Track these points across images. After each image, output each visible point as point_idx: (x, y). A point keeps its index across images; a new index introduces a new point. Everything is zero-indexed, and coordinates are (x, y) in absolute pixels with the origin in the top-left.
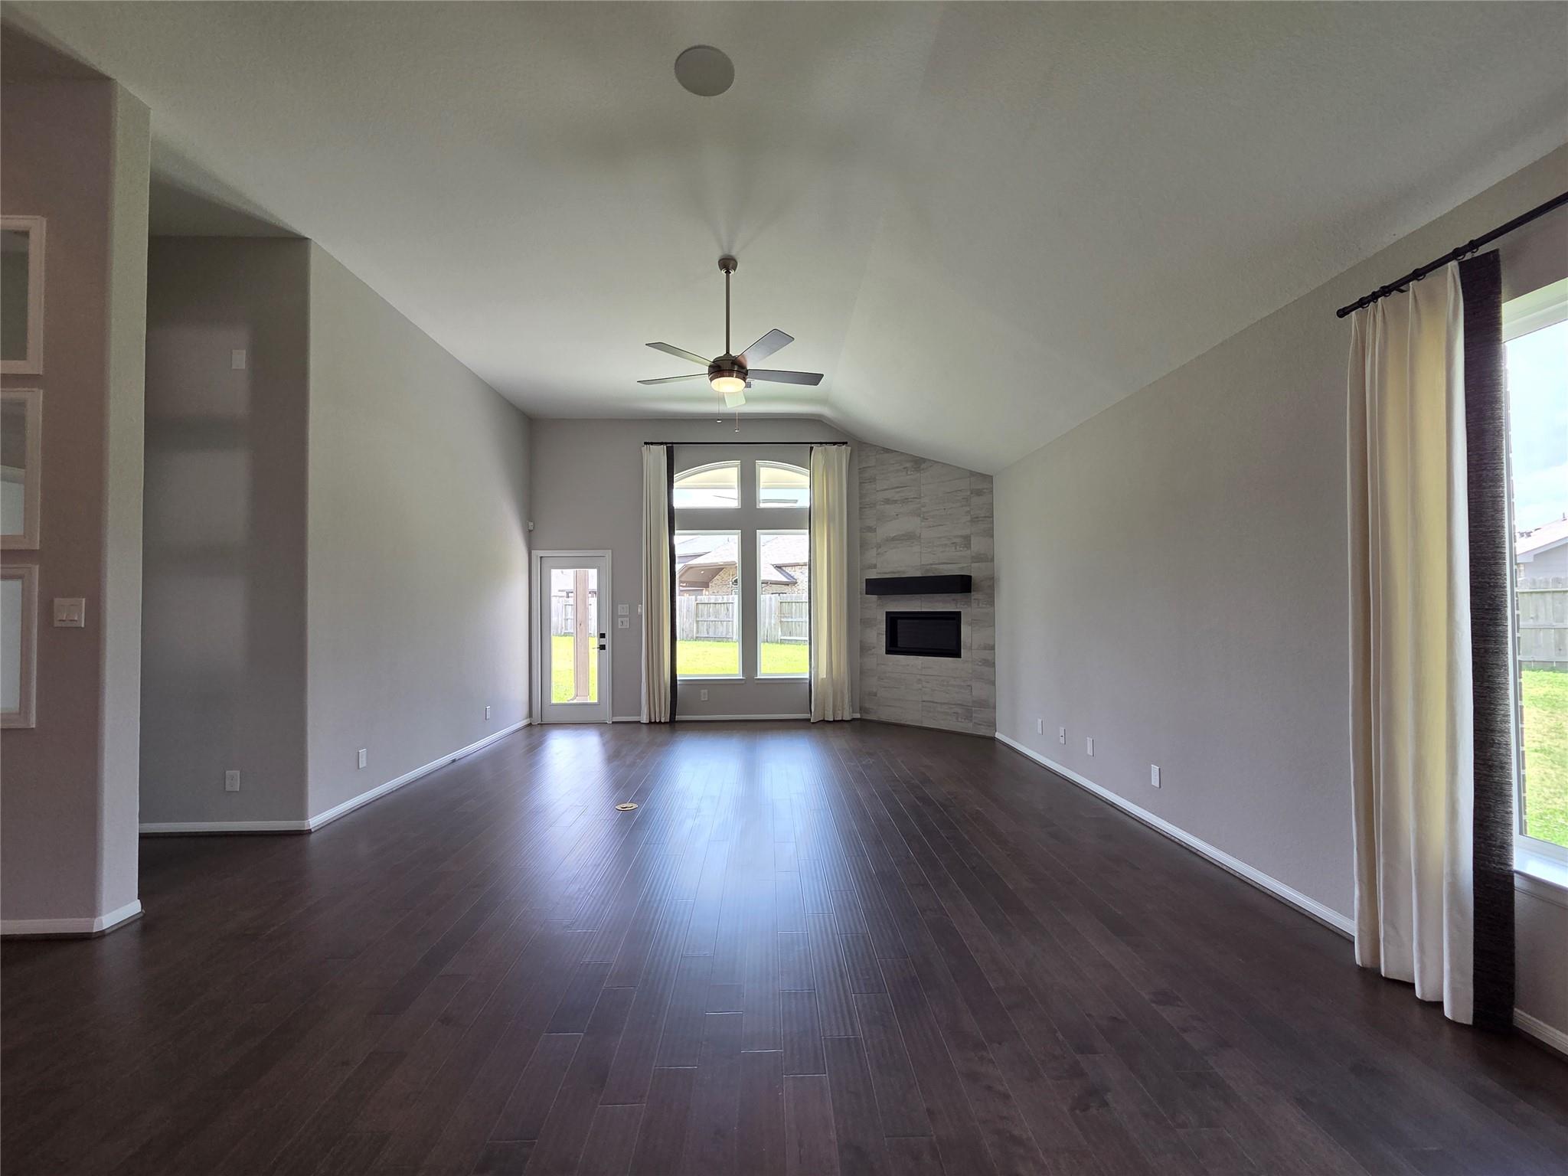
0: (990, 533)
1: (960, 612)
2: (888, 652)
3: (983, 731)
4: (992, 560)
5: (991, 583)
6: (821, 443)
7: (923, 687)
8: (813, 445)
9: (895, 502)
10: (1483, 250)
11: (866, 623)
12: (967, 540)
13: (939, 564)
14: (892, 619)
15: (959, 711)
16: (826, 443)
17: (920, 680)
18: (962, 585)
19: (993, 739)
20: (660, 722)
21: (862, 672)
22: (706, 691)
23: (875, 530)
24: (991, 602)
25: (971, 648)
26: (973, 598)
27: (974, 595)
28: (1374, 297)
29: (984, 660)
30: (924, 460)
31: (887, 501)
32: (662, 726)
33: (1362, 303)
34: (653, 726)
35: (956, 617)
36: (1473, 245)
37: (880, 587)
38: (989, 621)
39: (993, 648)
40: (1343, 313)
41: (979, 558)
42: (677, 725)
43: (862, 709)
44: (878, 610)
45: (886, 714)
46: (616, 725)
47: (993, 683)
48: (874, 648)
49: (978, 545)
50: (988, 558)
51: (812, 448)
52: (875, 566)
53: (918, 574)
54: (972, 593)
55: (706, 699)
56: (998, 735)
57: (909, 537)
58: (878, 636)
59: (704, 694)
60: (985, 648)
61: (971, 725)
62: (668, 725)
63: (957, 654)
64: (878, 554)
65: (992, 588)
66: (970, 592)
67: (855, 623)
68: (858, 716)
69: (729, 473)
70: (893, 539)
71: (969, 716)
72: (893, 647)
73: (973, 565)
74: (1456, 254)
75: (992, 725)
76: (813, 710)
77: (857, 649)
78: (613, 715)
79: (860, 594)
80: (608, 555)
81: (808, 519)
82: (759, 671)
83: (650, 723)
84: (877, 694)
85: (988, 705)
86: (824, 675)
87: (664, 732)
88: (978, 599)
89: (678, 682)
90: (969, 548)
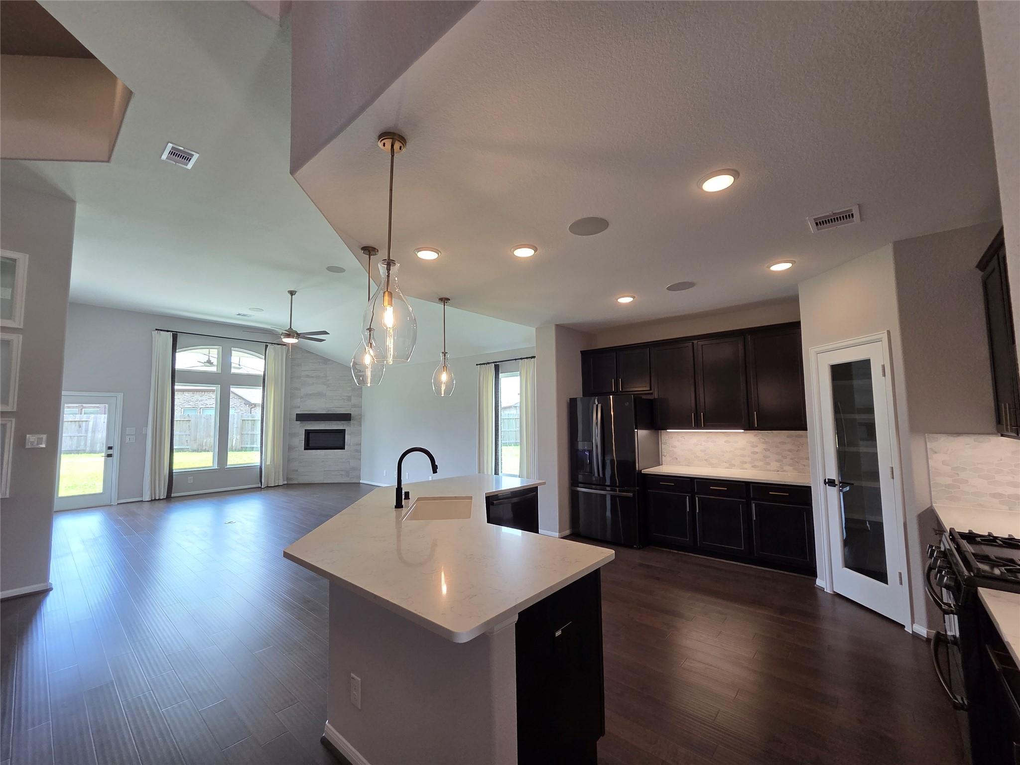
0: (360, 396)
1: (345, 430)
2: (305, 449)
3: (354, 481)
4: (361, 407)
6: (272, 343)
7: (325, 464)
8: (267, 344)
9: (313, 377)
10: (498, 363)
11: (293, 435)
12: (349, 399)
13: (335, 408)
14: (308, 433)
15: (343, 473)
16: (275, 344)
17: (323, 461)
18: (346, 417)
19: (359, 483)
20: (155, 500)
21: (288, 460)
22: (192, 477)
23: (300, 390)
24: (360, 424)
25: (350, 445)
26: (351, 423)
27: (352, 422)
28: (482, 364)
29: (356, 450)
30: (329, 360)
31: (308, 376)
32: (162, 501)
33: (480, 364)
34: (153, 502)
35: (343, 432)
36: (496, 362)
37: (302, 418)
38: (360, 433)
39: (360, 444)
40: (477, 365)
41: (354, 406)
42: (172, 500)
43: (288, 479)
44: (300, 429)
45: (302, 480)
46: (119, 506)
47: (360, 460)
48: (297, 447)
49: (354, 401)
50: (359, 406)
51: (267, 346)
52: (299, 407)
53: (324, 412)
55: (192, 482)
56: (361, 481)
57: (320, 395)
58: (300, 441)
59: (190, 480)
60: (356, 445)
61: (348, 479)
62: (165, 501)
63: (343, 448)
64: (301, 401)
65: (361, 418)
66: (350, 420)
67: (287, 435)
68: (286, 482)
69: (214, 353)
70: (311, 395)
71: (348, 476)
72: (308, 447)
73: (352, 409)
74: (494, 362)
75: (359, 478)
76: (263, 481)
77: (288, 448)
78: (118, 500)
79: (290, 420)
80: (120, 396)
81: (262, 381)
82: (228, 464)
83: (152, 500)
84: (297, 471)
85: (357, 469)
86: (268, 463)
87: (161, 505)
88: (354, 424)
89: (174, 474)
90: (351, 401)
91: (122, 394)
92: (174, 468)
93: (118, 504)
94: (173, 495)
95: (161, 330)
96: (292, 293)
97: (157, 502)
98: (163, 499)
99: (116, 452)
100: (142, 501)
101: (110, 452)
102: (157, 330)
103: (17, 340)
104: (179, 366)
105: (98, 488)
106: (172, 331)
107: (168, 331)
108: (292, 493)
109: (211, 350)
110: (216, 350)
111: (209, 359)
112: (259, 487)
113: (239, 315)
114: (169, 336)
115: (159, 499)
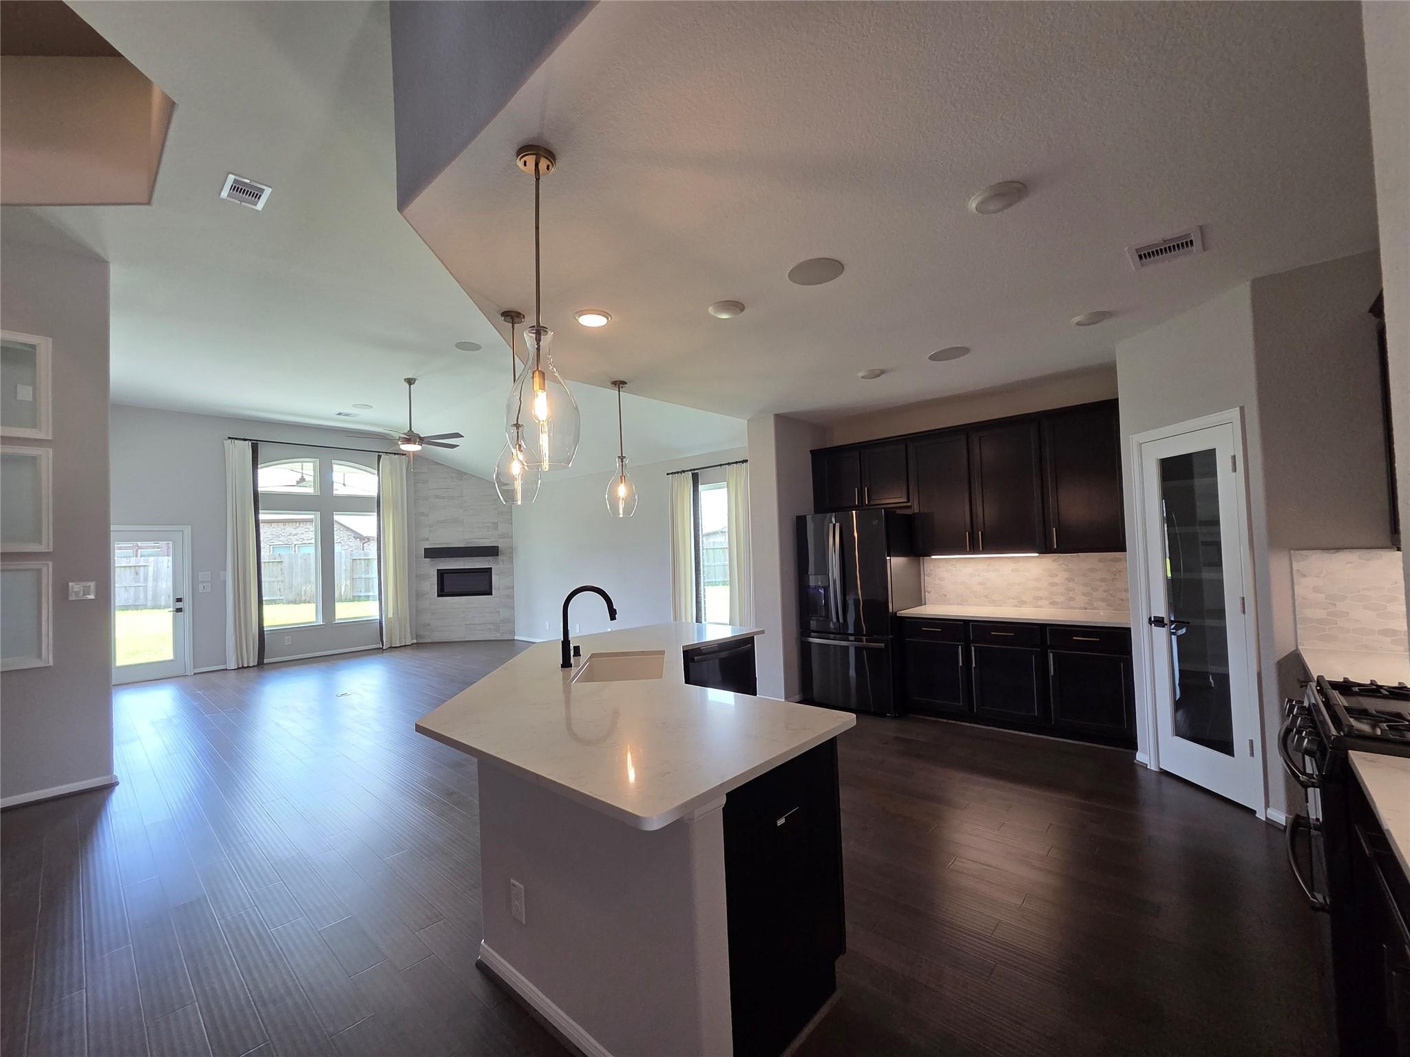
0: (510, 521)
1: (491, 568)
2: (439, 595)
3: (507, 637)
4: (512, 537)
5: (511, 551)
6: (387, 453)
7: (466, 615)
8: (380, 454)
9: (444, 498)
10: (696, 471)
11: (421, 577)
12: (495, 526)
13: (476, 539)
14: (441, 574)
15: (491, 627)
16: (390, 453)
17: (464, 611)
18: (492, 551)
19: (514, 640)
20: (243, 667)
21: (416, 611)
22: (290, 637)
23: (427, 515)
24: (511, 561)
25: (499, 589)
26: (499, 559)
28: (675, 473)
29: (507, 595)
30: (466, 474)
31: (437, 497)
32: (251, 669)
33: (672, 473)
34: (241, 671)
35: (488, 571)
36: (694, 470)
37: (432, 553)
38: (511, 573)
39: (513, 588)
40: (668, 474)
41: (503, 536)
42: (265, 666)
43: (417, 636)
44: (431, 569)
45: (437, 637)
46: (197, 676)
47: (513, 608)
48: (427, 594)
49: (502, 528)
50: (508, 536)
51: (379, 457)
52: (428, 540)
53: (462, 545)
54: (499, 556)
55: (290, 643)
56: (516, 637)
57: (455, 521)
58: (432, 585)
59: (288, 640)
60: (508, 589)
61: (499, 634)
62: (255, 668)
63: (490, 594)
64: (430, 531)
65: (512, 553)
66: (498, 555)
67: (414, 577)
68: (415, 641)
69: (308, 468)
70: (442, 522)
71: (497, 630)
72: (442, 593)
73: (500, 540)
74: (691, 470)
75: (513, 632)
76: (384, 640)
77: (416, 596)
78: (194, 668)
79: (416, 558)
80: (187, 530)
81: (377, 505)
82: (336, 618)
83: (238, 668)
84: (429, 625)
85: (511, 621)
86: (390, 615)
87: (252, 674)
88: (503, 560)
89: (265, 633)
90: (497, 530)
91: (190, 527)
92: (265, 625)
93: (195, 674)
94: (265, 661)
95: (236, 439)
96: (410, 382)
97: (246, 670)
98: (253, 666)
99: (187, 605)
100: (226, 669)
101: (179, 605)
102: (229, 438)
103: (46, 456)
105: (168, 654)
106: (251, 440)
107: (245, 440)
108: (424, 654)
109: (304, 464)
110: (312, 464)
111: (302, 476)
112: (380, 648)
113: (340, 414)
114: (247, 447)
115: (248, 667)
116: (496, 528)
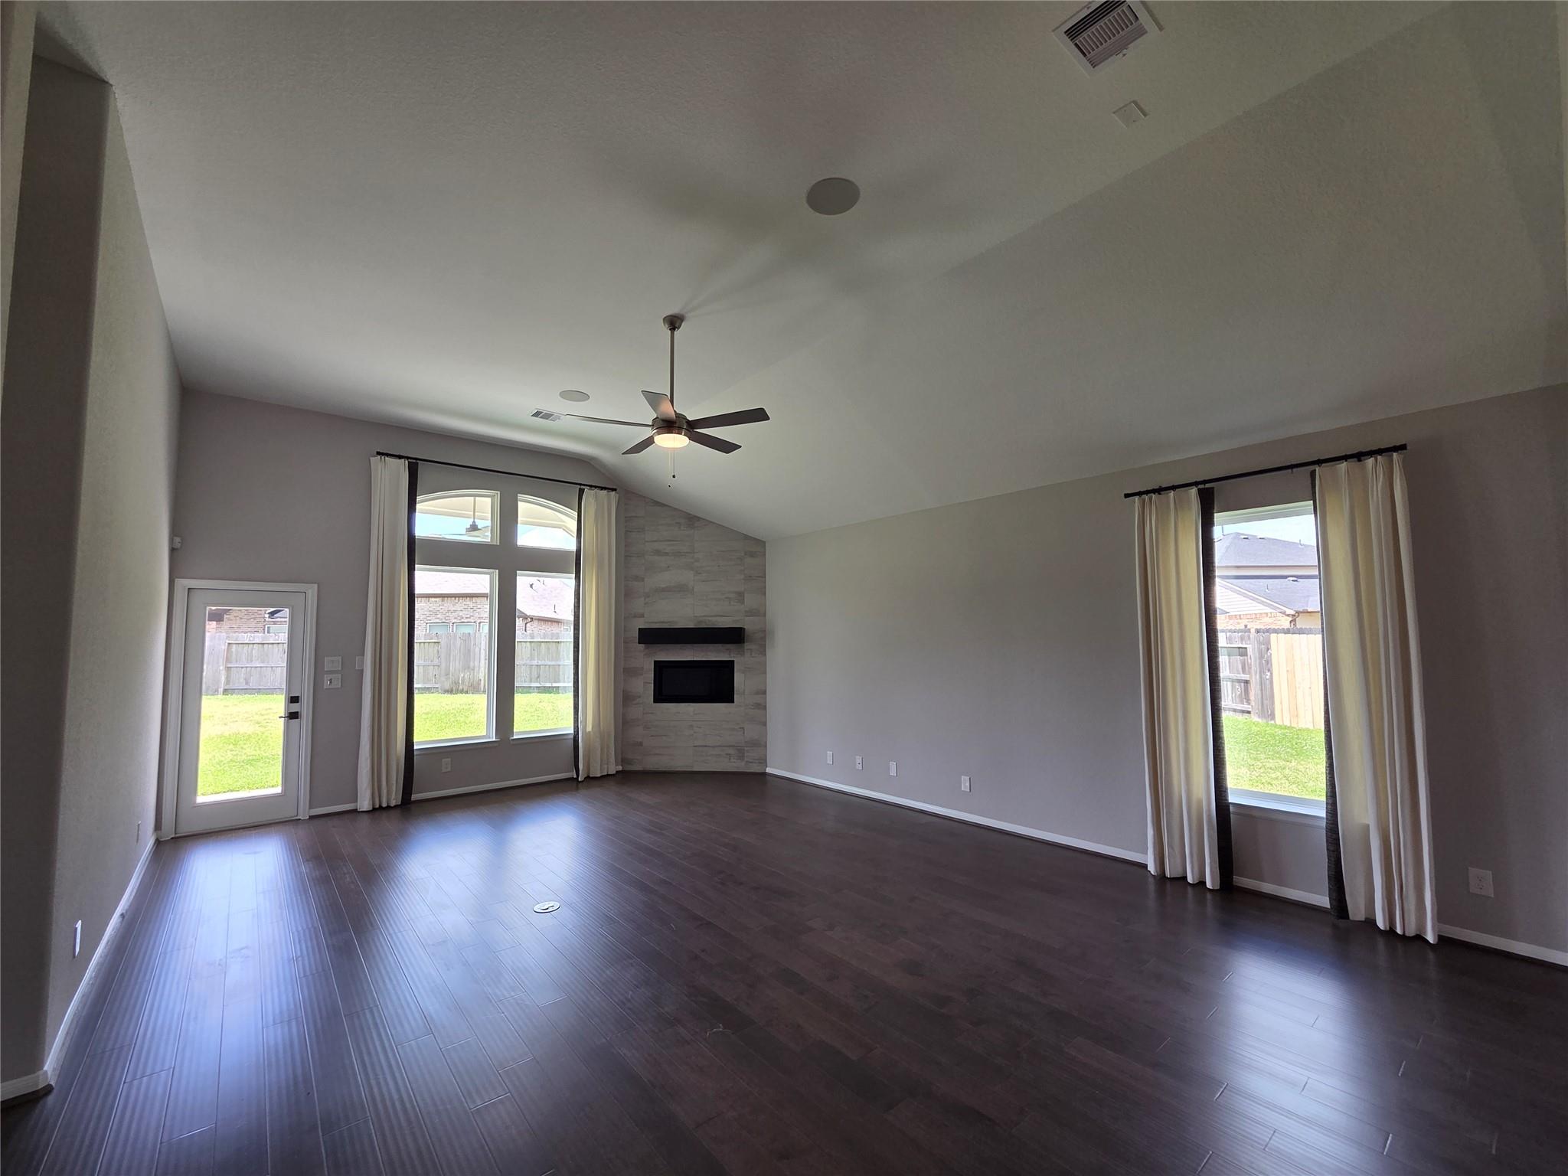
0: (763, 591)
1: (733, 661)
2: (656, 700)
3: (755, 768)
4: (765, 615)
5: (763, 635)
6: (593, 487)
7: (695, 732)
8: (582, 487)
9: (667, 554)
10: (1208, 485)
11: (633, 673)
12: (740, 596)
13: (711, 616)
14: (659, 667)
15: (731, 751)
16: (598, 487)
17: (692, 726)
18: (734, 636)
19: (765, 774)
20: (381, 809)
21: (623, 723)
22: (449, 759)
23: (643, 580)
24: (763, 651)
25: (743, 694)
26: (746, 648)
27: (747, 646)
28: (1148, 492)
29: (756, 703)
30: (699, 519)
31: (658, 552)
32: (391, 813)
33: (1141, 494)
34: (375, 815)
35: (729, 666)
36: (1204, 482)
37: (651, 637)
38: (763, 669)
39: (764, 693)
40: (1127, 496)
41: (751, 613)
42: (413, 806)
43: (624, 762)
44: (646, 661)
45: (653, 763)
46: (316, 822)
47: (765, 724)
48: (640, 697)
49: (750, 601)
50: (760, 613)
51: (581, 492)
52: (642, 616)
53: (691, 626)
54: (746, 644)
55: (449, 769)
56: (769, 770)
57: (681, 589)
58: (644, 685)
59: (446, 764)
60: (757, 693)
61: (743, 764)
62: (398, 811)
63: (730, 699)
64: (645, 604)
65: (764, 639)
66: (743, 642)
67: (621, 672)
68: (620, 768)
69: (484, 506)
70: (663, 590)
71: (741, 757)
72: (660, 697)
73: (747, 618)
74: (1196, 484)
75: (763, 761)
76: (580, 767)
77: (624, 699)
78: (311, 807)
79: (625, 642)
80: (312, 591)
81: (575, 563)
82: (515, 730)
83: (374, 809)
84: (641, 744)
85: (760, 744)
86: (589, 728)
87: (389, 823)
88: (751, 649)
89: (415, 753)
90: (743, 603)
91: (316, 585)
92: (415, 740)
93: (311, 817)
94: (415, 797)
95: (388, 455)
96: (674, 323)
97: (384, 814)
98: (396, 806)
99: (305, 708)
100: (355, 811)
101: (295, 707)
102: (379, 453)
104: (420, 531)
106: (408, 458)
107: (400, 457)
108: (644, 796)
109: (477, 498)
110: (489, 500)
111: (474, 522)
112: (572, 779)
113: (537, 414)
114: (402, 466)
115: (389, 807)
116: (742, 602)
